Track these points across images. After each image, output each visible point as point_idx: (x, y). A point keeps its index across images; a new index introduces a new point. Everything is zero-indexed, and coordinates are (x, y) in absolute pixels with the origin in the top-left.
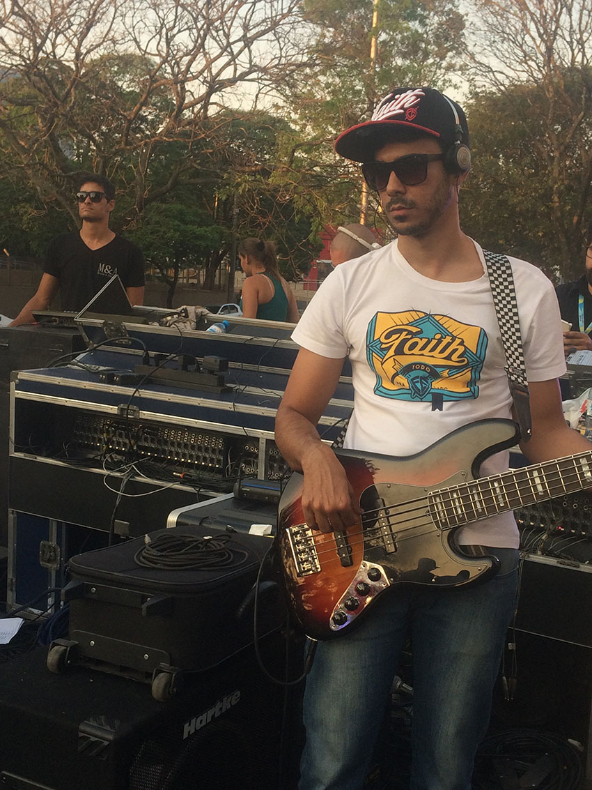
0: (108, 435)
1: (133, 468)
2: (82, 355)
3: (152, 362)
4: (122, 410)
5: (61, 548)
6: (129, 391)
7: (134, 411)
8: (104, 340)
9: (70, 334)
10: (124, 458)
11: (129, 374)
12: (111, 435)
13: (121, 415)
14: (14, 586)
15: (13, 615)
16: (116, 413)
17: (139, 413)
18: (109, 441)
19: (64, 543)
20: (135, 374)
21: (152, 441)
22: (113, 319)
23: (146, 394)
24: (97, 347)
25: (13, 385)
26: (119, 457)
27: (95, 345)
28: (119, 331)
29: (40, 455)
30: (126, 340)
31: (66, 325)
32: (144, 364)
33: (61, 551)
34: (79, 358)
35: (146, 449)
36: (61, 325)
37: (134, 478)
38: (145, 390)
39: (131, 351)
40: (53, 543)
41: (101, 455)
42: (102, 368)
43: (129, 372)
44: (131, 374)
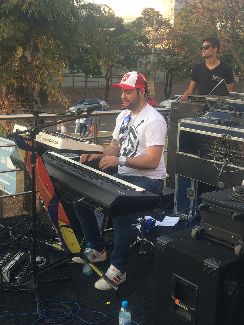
0: (217, 146)
1: (227, 161)
2: (207, 113)
3: (238, 116)
4: (224, 136)
5: (195, 191)
6: (227, 128)
7: (229, 136)
8: (217, 107)
9: (203, 104)
10: (223, 156)
11: (227, 121)
12: (218, 147)
13: (223, 138)
14: (177, 204)
15: (175, 216)
16: (221, 137)
17: (231, 137)
18: (217, 149)
19: (197, 189)
20: (229, 121)
21: (236, 150)
22: (221, 98)
23: (234, 129)
24: (214, 110)
25: (179, 124)
26: (221, 156)
27: (213, 109)
28: (223, 103)
29: (189, 153)
30: (226, 107)
31: (201, 101)
32: (234, 117)
33: (195, 192)
34: (206, 114)
35: (233, 153)
36: (199, 101)
37: (227, 164)
38: (234, 128)
39: (228, 111)
40: (193, 189)
41: (213, 155)
42: (215, 118)
43: (227, 120)
44: (228, 121)
